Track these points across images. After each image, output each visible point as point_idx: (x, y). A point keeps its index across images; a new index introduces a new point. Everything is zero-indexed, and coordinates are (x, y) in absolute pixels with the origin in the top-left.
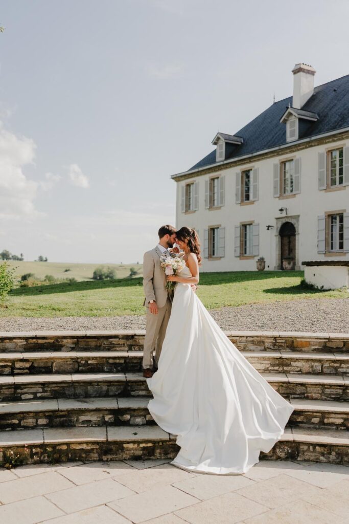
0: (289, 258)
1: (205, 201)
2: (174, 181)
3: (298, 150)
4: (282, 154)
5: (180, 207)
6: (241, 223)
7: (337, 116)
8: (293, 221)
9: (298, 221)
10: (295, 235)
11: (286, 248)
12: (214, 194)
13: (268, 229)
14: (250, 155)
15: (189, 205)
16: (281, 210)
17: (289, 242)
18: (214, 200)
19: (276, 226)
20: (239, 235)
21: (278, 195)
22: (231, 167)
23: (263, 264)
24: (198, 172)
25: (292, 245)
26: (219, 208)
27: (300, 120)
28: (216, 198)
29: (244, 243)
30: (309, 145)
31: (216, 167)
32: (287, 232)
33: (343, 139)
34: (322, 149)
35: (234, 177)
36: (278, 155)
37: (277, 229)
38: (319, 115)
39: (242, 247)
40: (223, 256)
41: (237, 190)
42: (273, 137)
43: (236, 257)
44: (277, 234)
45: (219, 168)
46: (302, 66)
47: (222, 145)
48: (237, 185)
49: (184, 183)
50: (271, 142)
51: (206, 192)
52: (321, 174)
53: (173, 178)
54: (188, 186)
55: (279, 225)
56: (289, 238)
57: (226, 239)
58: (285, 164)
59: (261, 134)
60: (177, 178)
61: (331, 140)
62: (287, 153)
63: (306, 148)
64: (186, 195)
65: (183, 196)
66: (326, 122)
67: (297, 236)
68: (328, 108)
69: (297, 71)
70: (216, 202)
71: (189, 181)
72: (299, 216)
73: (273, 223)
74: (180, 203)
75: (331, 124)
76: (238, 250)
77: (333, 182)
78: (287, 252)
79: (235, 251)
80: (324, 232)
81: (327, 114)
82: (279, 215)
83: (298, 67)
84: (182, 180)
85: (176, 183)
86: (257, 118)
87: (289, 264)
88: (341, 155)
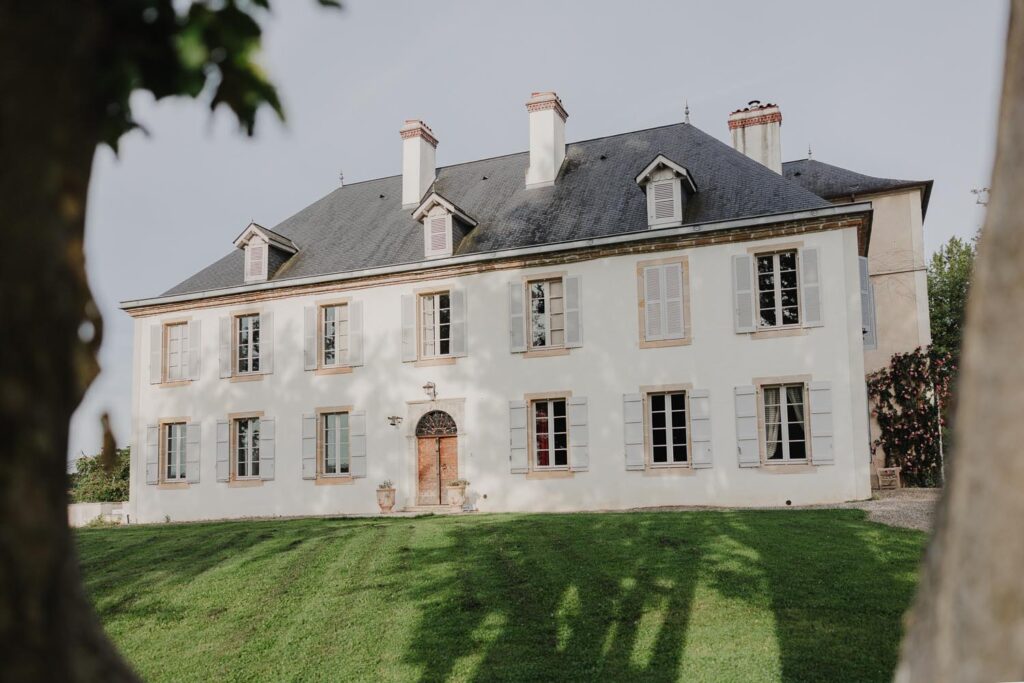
1: (220, 361)
3: (461, 274)
5: (147, 372)
6: (317, 409)
8: (449, 410)
9: (461, 409)
10: (455, 436)
12: (241, 346)
13: (394, 424)
15: (172, 368)
16: (427, 387)
17: (440, 450)
19: (409, 417)
20: (312, 433)
21: (415, 358)
22: (290, 295)
23: (390, 495)
24: (201, 299)
29: (324, 450)
31: (253, 291)
32: (435, 429)
33: (561, 262)
36: (414, 279)
39: (321, 458)
40: (271, 477)
41: (308, 342)
43: (306, 479)
44: (412, 434)
45: (258, 295)
47: (260, 249)
49: (157, 320)
50: (379, 255)
51: (222, 342)
54: (169, 328)
55: (417, 417)
56: (439, 442)
57: (277, 442)
58: (424, 299)
60: (139, 309)
61: (537, 261)
62: (433, 278)
63: (480, 270)
67: (460, 439)
69: (413, 132)
71: (172, 316)
72: (464, 400)
74: (146, 362)
76: (310, 464)
78: (434, 469)
79: (304, 468)
80: (524, 432)
82: (419, 398)
84: (153, 314)
87: (462, 494)
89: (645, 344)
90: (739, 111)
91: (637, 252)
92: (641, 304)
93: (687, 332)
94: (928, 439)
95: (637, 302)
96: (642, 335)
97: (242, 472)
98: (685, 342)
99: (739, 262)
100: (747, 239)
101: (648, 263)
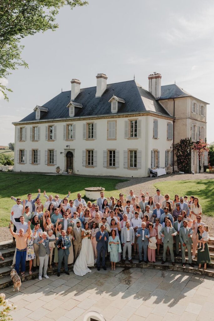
0: (71, 168)
1: (30, 137)
2: (13, 125)
3: (75, 121)
4: (67, 121)
5: (17, 138)
6: (48, 149)
7: (91, 108)
8: (72, 151)
9: (74, 151)
10: (73, 157)
11: (69, 162)
12: (35, 134)
13: (61, 154)
14: (53, 120)
15: (22, 138)
16: (67, 146)
17: (70, 160)
18: (35, 137)
19: (65, 153)
20: (47, 155)
21: (66, 139)
22: (43, 123)
23: (59, 170)
24: (27, 123)
25: (71, 161)
26: (37, 141)
27: (75, 107)
28: (35, 136)
29: (49, 158)
30: (79, 120)
31: (36, 122)
32: (70, 155)
33: (93, 119)
34: (85, 122)
35: (45, 128)
36: (66, 121)
37: (65, 154)
38: (83, 105)
39: (49, 160)
40: (39, 163)
41: (46, 134)
42: (63, 111)
43: (46, 164)
44: (65, 156)
45: (38, 123)
46: (75, 80)
47: (39, 111)
48: (46, 132)
49: (19, 127)
50: (62, 114)
51: (31, 133)
52: (84, 133)
53: (13, 124)
54: (21, 128)
55: (66, 153)
56: (70, 158)
57: (41, 156)
58: (68, 126)
59: (56, 108)
60: (16, 124)
61: (88, 119)
62: (69, 121)
63: (78, 120)
64: (20, 133)
65: (18, 133)
66: (86, 109)
67: (74, 158)
68: (87, 102)
69: (73, 82)
70: (35, 138)
71: (22, 126)
72: (75, 149)
73: (63, 151)
74: (17, 136)
75: (88, 111)
76: (47, 161)
77: (89, 137)
78: (69, 164)
79: (45, 162)
80: (85, 157)
81: (86, 105)
82: (66, 148)
83: (73, 80)
84: (18, 125)
85: (15, 126)
86: (54, 98)
87: (71, 170)
88: (92, 126)
89: (108, 139)
90: (150, 75)
91: (107, 118)
92: (108, 130)
93: (116, 137)
94: (185, 161)
95: (107, 130)
96: (108, 137)
97: (35, 162)
98: (115, 139)
99: (126, 122)
100: (127, 117)
101: (109, 121)
